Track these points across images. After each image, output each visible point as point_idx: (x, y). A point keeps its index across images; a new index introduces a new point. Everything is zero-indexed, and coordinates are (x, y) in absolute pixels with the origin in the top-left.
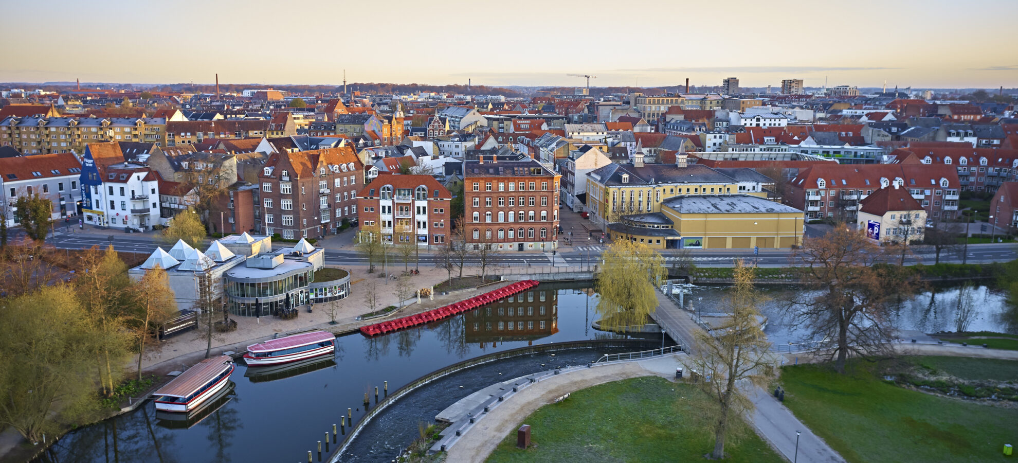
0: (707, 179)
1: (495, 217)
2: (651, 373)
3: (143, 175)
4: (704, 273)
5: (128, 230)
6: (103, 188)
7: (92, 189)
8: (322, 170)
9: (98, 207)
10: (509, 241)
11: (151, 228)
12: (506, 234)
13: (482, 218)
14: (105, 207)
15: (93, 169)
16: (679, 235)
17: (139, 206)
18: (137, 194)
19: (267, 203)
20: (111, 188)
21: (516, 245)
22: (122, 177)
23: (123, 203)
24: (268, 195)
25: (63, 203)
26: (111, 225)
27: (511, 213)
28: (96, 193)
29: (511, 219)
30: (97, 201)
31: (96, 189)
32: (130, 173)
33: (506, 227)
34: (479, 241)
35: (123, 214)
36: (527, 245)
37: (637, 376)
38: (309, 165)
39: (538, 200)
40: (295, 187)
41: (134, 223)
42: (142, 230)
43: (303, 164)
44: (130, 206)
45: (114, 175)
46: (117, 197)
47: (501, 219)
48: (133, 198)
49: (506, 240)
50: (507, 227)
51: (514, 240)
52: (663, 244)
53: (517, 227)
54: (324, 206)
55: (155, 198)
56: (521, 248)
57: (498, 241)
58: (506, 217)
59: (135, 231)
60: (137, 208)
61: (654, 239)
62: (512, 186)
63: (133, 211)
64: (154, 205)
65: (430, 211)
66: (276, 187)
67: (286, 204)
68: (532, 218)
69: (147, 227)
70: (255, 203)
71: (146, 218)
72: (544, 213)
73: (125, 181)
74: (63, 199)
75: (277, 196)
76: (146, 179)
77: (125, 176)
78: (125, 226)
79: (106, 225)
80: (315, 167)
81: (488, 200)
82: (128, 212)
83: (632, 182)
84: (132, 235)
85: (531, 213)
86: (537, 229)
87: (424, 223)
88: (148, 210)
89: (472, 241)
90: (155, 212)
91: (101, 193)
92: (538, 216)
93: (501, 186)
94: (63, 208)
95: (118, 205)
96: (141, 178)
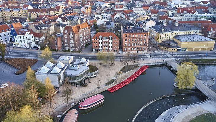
0: (184, 30)
1: (131, 44)
2: (207, 111)
3: (29, 32)
5: (26, 49)
6: (18, 36)
7: (15, 37)
8: (80, 31)
9: (17, 42)
10: (134, 51)
11: (33, 47)
12: (134, 49)
13: (127, 45)
14: (19, 42)
15: (14, 31)
16: (181, 48)
17: (29, 41)
18: (28, 38)
19: (66, 41)
20: (20, 37)
21: (136, 52)
22: (23, 33)
23: (24, 41)
24: (66, 39)
25: (6, 39)
26: (21, 47)
28: (16, 38)
29: (135, 45)
30: (17, 40)
31: (16, 37)
32: (25, 32)
35: (25, 44)
36: (139, 51)
37: (204, 113)
38: (77, 30)
39: (143, 39)
40: (74, 36)
41: (28, 46)
42: (30, 48)
43: (75, 29)
44: (26, 41)
45: (21, 33)
46: (22, 39)
47: (133, 45)
48: (27, 39)
50: (134, 47)
51: (136, 50)
52: (176, 50)
53: (137, 47)
54: (81, 41)
55: (33, 39)
57: (131, 51)
59: (28, 49)
60: (28, 42)
61: (173, 49)
62: (136, 35)
63: (27, 43)
64: (33, 41)
66: (68, 36)
67: (71, 41)
68: (141, 44)
69: (31, 47)
70: (62, 40)
71: (31, 45)
72: (144, 43)
73: (24, 35)
74: (6, 38)
75: (69, 39)
76: (30, 34)
77: (24, 33)
78: (26, 47)
79: (20, 47)
80: (79, 30)
81: (129, 40)
82: (26, 44)
83: (165, 31)
84: (28, 50)
85: (141, 43)
86: (142, 47)
87: (111, 46)
88: (32, 43)
89: (125, 51)
90: (33, 43)
91: (17, 38)
92: (143, 44)
93: (133, 35)
94: (6, 40)
95: (23, 41)
96: (29, 34)
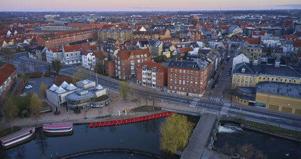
1: (178, 82)
4: (250, 124)
5: (87, 69)
6: (83, 56)
8: (132, 57)
10: (183, 91)
12: (182, 89)
13: (173, 82)
14: (84, 62)
16: (256, 101)
18: (89, 59)
19: (116, 66)
21: (186, 93)
27: (184, 81)
29: (184, 84)
33: (182, 86)
34: (172, 89)
36: (189, 93)
38: (127, 55)
39: (194, 77)
40: (121, 62)
41: (88, 67)
44: (88, 62)
47: (180, 83)
49: (182, 91)
51: (184, 91)
53: (186, 86)
55: (95, 60)
56: (187, 94)
57: (179, 91)
58: (182, 82)
60: (90, 63)
61: (243, 100)
62: (184, 71)
64: (94, 63)
65: (157, 76)
66: (117, 62)
67: (119, 68)
68: (192, 84)
71: (92, 66)
72: (196, 83)
73: (87, 55)
74: (77, 58)
77: (87, 53)
81: (176, 75)
82: (88, 64)
83: (246, 72)
85: (192, 82)
86: (194, 89)
87: (155, 80)
89: (170, 89)
90: (94, 65)
91: (83, 58)
92: (194, 84)
93: (181, 71)
94: (77, 60)
96: (91, 55)
